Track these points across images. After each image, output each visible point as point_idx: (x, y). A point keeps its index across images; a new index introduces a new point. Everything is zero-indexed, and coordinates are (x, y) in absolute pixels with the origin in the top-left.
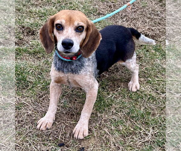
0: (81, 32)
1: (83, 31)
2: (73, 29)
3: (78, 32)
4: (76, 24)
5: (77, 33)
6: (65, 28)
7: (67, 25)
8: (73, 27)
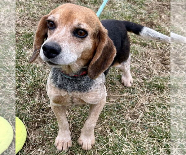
0: (82, 38)
1: (85, 37)
2: (69, 29)
3: (76, 36)
4: (75, 23)
5: (75, 38)
6: (58, 26)
7: (62, 23)
8: (71, 27)
